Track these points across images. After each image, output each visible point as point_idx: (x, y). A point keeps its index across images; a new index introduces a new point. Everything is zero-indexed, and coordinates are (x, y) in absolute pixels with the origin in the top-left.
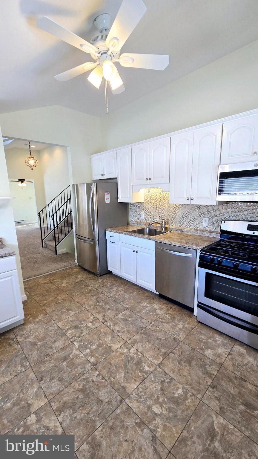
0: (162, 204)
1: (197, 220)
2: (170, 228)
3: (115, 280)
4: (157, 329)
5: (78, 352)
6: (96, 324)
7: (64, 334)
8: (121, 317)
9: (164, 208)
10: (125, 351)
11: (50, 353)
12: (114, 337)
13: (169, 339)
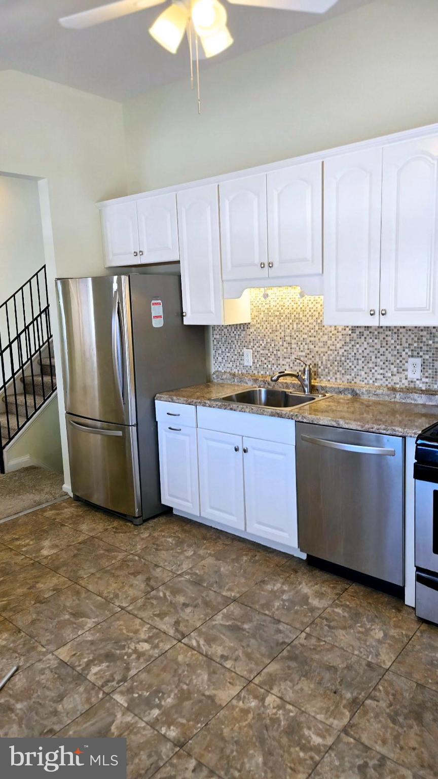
0: (299, 326)
1: (392, 364)
2: (323, 388)
3: (185, 531)
4: (322, 643)
5: (129, 718)
6: (161, 645)
7: (80, 678)
8: (221, 622)
9: (306, 336)
10: (253, 704)
11: (57, 728)
12: (214, 672)
13: (356, 667)
